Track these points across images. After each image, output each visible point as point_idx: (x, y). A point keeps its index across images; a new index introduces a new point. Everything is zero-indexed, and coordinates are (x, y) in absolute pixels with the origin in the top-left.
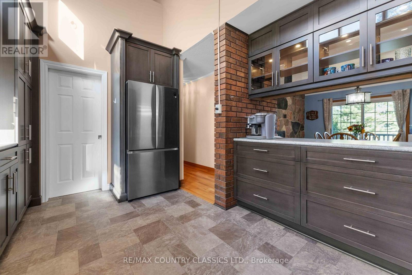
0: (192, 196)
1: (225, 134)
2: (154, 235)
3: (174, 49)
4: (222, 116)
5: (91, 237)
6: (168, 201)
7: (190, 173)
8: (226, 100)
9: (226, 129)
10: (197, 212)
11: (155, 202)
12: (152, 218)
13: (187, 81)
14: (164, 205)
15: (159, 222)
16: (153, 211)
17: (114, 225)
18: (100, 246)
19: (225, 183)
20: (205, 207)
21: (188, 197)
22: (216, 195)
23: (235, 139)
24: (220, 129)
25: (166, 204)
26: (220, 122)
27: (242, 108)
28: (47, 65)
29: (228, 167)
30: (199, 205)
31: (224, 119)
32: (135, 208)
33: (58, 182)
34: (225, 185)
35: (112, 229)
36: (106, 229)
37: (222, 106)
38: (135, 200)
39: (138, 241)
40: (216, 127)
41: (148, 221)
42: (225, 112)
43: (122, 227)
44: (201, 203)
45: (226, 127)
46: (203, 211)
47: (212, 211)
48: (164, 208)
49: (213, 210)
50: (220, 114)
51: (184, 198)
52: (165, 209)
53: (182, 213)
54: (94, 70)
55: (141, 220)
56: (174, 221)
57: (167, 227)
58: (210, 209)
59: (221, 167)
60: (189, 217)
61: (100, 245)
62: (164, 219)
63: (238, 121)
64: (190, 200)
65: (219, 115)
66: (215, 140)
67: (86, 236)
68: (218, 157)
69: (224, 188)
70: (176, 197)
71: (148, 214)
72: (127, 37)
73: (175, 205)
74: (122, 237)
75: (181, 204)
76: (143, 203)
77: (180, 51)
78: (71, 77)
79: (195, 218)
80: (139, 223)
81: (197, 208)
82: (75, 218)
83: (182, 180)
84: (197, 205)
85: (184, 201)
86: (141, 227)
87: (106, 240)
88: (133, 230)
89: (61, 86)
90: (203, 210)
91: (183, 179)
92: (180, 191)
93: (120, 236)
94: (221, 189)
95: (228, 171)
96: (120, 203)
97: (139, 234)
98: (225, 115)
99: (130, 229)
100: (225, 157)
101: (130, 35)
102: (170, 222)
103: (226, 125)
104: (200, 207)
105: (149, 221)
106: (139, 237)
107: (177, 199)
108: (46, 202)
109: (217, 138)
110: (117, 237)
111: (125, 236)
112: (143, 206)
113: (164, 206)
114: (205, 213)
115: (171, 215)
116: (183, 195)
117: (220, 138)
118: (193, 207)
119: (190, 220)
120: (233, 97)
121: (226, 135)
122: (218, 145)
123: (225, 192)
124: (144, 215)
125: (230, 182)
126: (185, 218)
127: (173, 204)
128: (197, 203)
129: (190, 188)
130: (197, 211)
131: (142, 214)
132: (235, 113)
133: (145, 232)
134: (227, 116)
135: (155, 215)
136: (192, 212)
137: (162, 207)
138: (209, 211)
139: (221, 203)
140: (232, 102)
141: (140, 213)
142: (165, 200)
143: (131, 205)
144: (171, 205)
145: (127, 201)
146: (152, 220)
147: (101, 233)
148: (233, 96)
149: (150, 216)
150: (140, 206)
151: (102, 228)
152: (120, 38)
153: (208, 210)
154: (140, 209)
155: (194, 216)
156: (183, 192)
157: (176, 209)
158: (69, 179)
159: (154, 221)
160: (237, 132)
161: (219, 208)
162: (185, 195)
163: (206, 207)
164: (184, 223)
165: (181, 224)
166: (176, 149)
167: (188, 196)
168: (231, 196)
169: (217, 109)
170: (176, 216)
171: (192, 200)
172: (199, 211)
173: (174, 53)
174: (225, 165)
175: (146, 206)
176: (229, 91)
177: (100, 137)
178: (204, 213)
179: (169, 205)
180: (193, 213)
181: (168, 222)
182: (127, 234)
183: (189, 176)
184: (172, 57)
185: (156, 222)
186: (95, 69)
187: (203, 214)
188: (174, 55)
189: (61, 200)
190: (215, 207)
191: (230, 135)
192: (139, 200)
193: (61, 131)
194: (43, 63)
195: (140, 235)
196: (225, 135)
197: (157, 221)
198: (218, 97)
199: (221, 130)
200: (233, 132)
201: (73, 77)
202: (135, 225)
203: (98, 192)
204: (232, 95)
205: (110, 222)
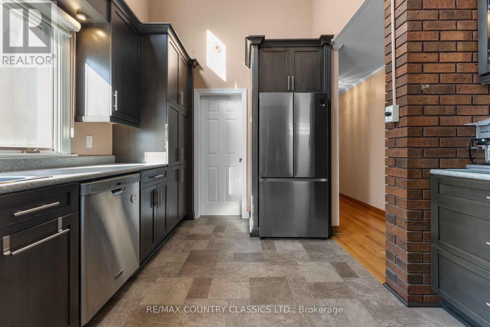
0: (346, 256)
1: (407, 159)
2: (270, 297)
3: (323, 37)
4: (400, 126)
5: (210, 268)
6: (307, 252)
7: (355, 218)
8: (408, 94)
9: (409, 151)
10: (346, 287)
11: (290, 248)
12: (276, 271)
13: (354, 80)
14: (299, 257)
15: (282, 279)
16: (282, 261)
17: (234, 263)
18: (212, 283)
19: (407, 253)
20: (363, 284)
21: (339, 256)
22: (389, 270)
23: (433, 171)
24: (397, 150)
25: (302, 257)
26: (395, 137)
27: (458, 106)
28: (199, 93)
29: (414, 225)
30: (355, 277)
31: (404, 132)
32: (263, 249)
33: (207, 202)
34: (407, 257)
35: (231, 267)
36: (226, 264)
37: (400, 107)
38: (269, 239)
39: (248, 296)
40: (389, 147)
41: (270, 274)
42: (407, 117)
43: (241, 268)
44: (359, 273)
45: (408, 147)
46: (358, 289)
47: (376, 297)
48: (297, 261)
49: (378, 295)
50: (395, 123)
51: (333, 255)
52: (299, 263)
53: (320, 279)
54: (235, 90)
55: (263, 267)
56: (304, 287)
57: (290, 293)
58: (372, 291)
59: (398, 221)
60: (330, 290)
61: (212, 281)
62: (291, 279)
63: (444, 133)
64: (341, 261)
65: (394, 125)
66: (387, 171)
67: (207, 265)
68: (393, 202)
69: (405, 264)
70: (321, 250)
71: (274, 263)
72: (259, 42)
73: (314, 263)
74: (235, 281)
75: (324, 263)
76: (275, 245)
77: (332, 37)
78: (217, 101)
79: (339, 297)
80: (260, 270)
81: (347, 280)
82: (209, 241)
83: (336, 227)
84: (350, 275)
85: (330, 260)
86: (260, 278)
87: (220, 279)
88: (249, 278)
89: (209, 111)
90: (357, 287)
91: (338, 225)
92: (330, 242)
93: (234, 279)
94: (398, 261)
95: (414, 233)
96: (252, 238)
97: (253, 287)
98: (406, 125)
99: (247, 276)
100: (406, 204)
101: (263, 38)
102: (297, 286)
103: (409, 142)
104: (354, 281)
105: (272, 273)
106: (251, 291)
107: (321, 253)
108: (197, 219)
109: (390, 167)
110: (230, 280)
111: (239, 281)
112: (273, 250)
113: (298, 259)
114: (360, 294)
115: (302, 276)
116: (333, 250)
117: (397, 168)
118: (343, 275)
119: (329, 296)
120: (428, 86)
121: (409, 163)
122: (392, 180)
123: (407, 271)
124: (270, 262)
125: (419, 255)
126: (322, 290)
127: (313, 259)
128: (352, 270)
129: (347, 242)
130: (346, 285)
131: (267, 260)
132: (437, 118)
133: (260, 288)
134: (410, 125)
135: (282, 267)
136: (338, 283)
137: (296, 259)
138: (370, 294)
139: (397, 289)
140: (425, 96)
141: (266, 257)
142: (304, 249)
143: (262, 243)
144: (309, 260)
145: (259, 238)
146: (276, 274)
147: (219, 268)
148: (427, 84)
149: (276, 266)
150: (270, 249)
151: (223, 262)
152: (252, 46)
153: (368, 291)
154: (269, 252)
155: (338, 292)
156: (333, 244)
157: (313, 269)
158: (215, 201)
159: (277, 276)
160: (442, 156)
161: (393, 295)
162: (336, 251)
163: (365, 284)
164: (318, 297)
165: (311, 297)
166: (323, 180)
167: (340, 253)
168: (423, 283)
169: (388, 114)
170: (309, 280)
171: (344, 263)
172: (350, 286)
173: (322, 43)
174: (407, 219)
175: (277, 250)
176: (417, 77)
177: (241, 160)
178: (358, 294)
179: (306, 258)
180: (339, 285)
181: (294, 285)
182: (241, 280)
183: (353, 222)
184: (321, 51)
185: (279, 278)
186: (236, 88)
187: (356, 294)
188: (323, 46)
189: (207, 219)
190: (384, 290)
191: (421, 163)
192: (273, 240)
193: (210, 153)
194: (196, 92)
195: (253, 289)
196: (406, 163)
197: (281, 278)
198: (392, 93)
199: (398, 153)
200: (428, 156)
201: (218, 101)
202: (255, 271)
203: (238, 219)
204: (424, 84)
205: (233, 257)
